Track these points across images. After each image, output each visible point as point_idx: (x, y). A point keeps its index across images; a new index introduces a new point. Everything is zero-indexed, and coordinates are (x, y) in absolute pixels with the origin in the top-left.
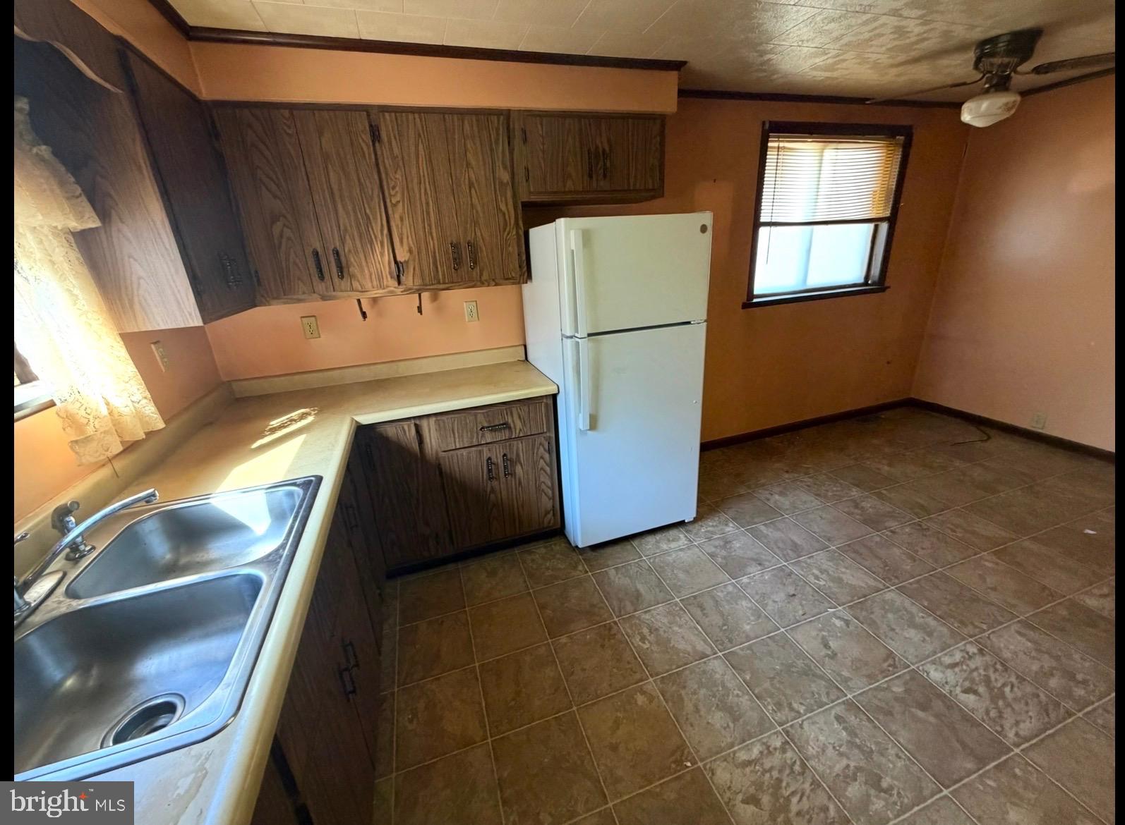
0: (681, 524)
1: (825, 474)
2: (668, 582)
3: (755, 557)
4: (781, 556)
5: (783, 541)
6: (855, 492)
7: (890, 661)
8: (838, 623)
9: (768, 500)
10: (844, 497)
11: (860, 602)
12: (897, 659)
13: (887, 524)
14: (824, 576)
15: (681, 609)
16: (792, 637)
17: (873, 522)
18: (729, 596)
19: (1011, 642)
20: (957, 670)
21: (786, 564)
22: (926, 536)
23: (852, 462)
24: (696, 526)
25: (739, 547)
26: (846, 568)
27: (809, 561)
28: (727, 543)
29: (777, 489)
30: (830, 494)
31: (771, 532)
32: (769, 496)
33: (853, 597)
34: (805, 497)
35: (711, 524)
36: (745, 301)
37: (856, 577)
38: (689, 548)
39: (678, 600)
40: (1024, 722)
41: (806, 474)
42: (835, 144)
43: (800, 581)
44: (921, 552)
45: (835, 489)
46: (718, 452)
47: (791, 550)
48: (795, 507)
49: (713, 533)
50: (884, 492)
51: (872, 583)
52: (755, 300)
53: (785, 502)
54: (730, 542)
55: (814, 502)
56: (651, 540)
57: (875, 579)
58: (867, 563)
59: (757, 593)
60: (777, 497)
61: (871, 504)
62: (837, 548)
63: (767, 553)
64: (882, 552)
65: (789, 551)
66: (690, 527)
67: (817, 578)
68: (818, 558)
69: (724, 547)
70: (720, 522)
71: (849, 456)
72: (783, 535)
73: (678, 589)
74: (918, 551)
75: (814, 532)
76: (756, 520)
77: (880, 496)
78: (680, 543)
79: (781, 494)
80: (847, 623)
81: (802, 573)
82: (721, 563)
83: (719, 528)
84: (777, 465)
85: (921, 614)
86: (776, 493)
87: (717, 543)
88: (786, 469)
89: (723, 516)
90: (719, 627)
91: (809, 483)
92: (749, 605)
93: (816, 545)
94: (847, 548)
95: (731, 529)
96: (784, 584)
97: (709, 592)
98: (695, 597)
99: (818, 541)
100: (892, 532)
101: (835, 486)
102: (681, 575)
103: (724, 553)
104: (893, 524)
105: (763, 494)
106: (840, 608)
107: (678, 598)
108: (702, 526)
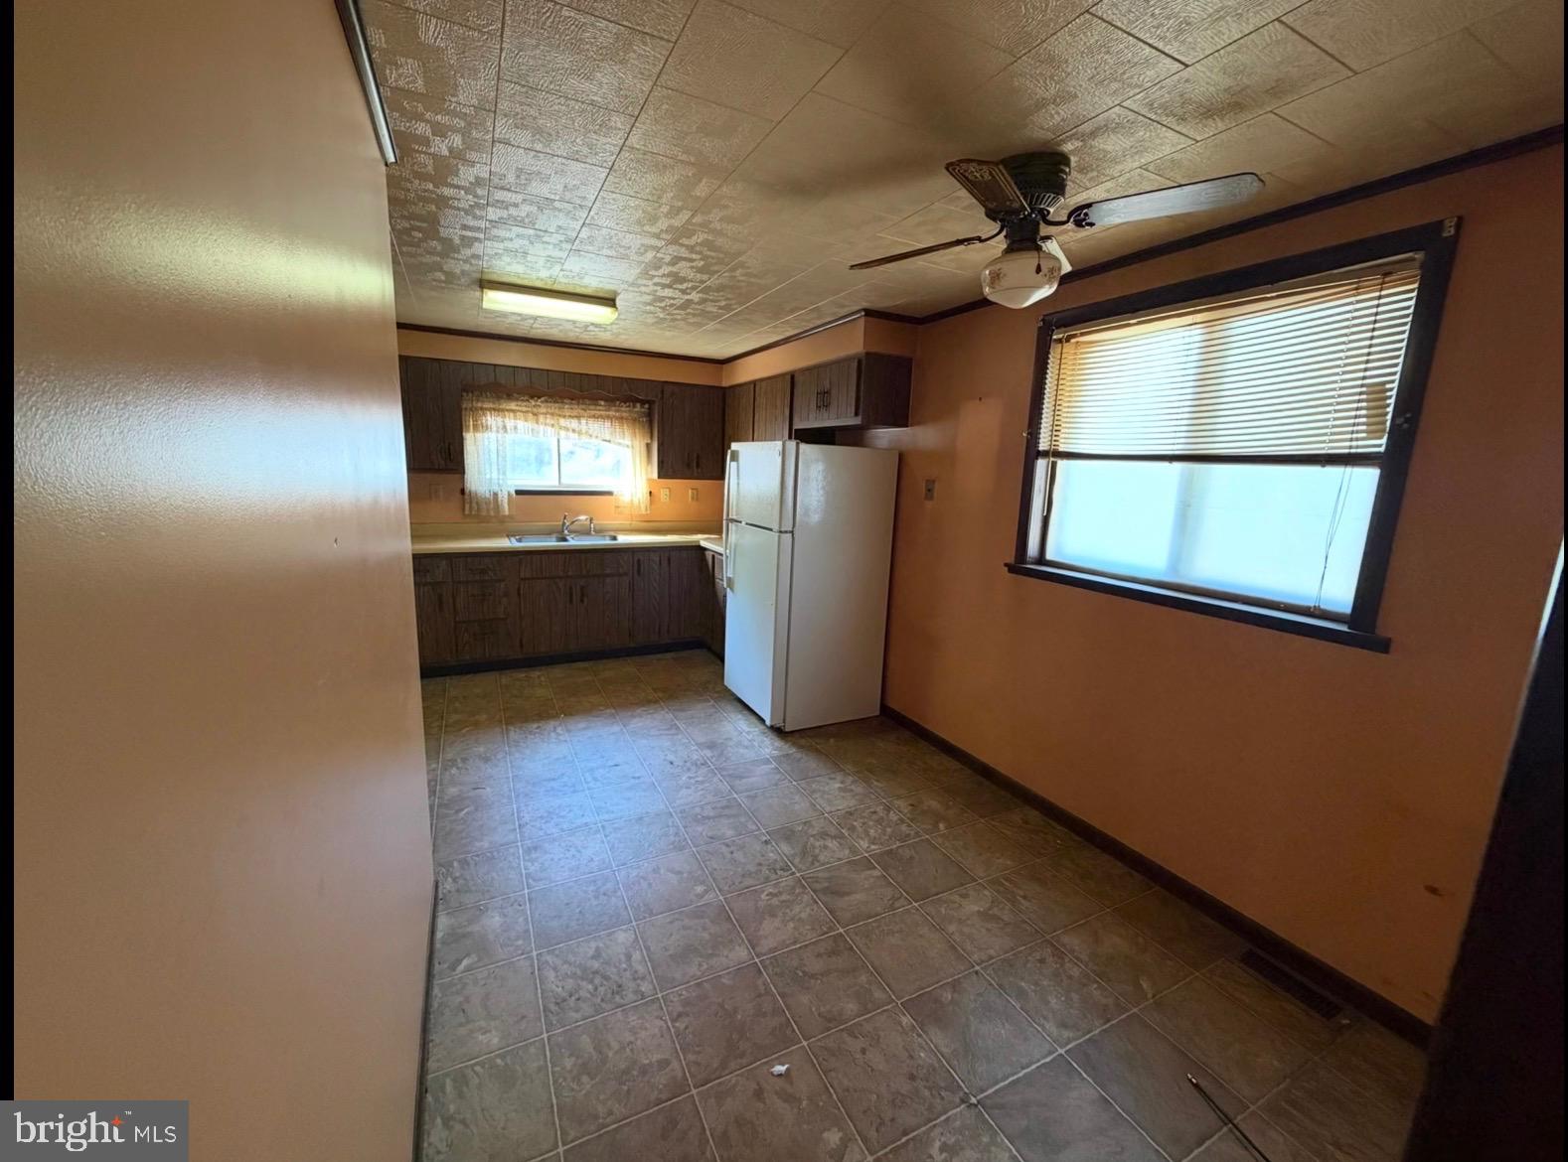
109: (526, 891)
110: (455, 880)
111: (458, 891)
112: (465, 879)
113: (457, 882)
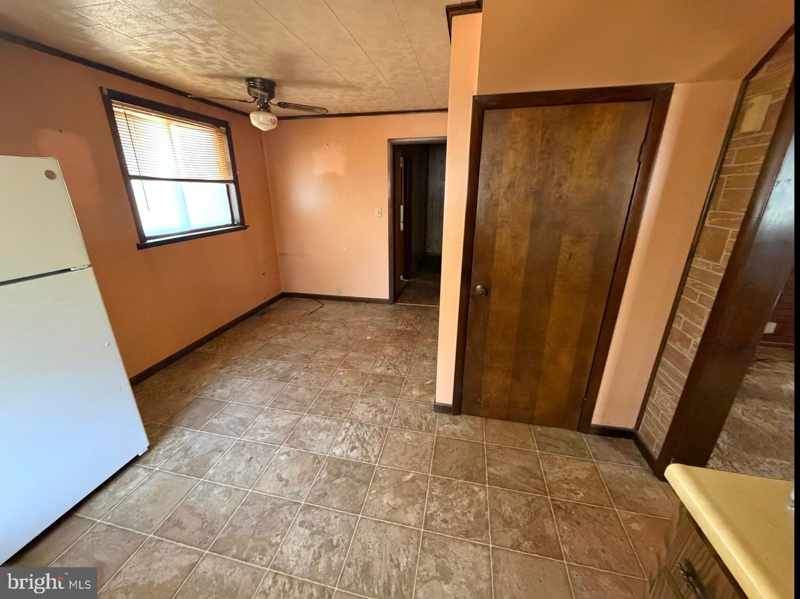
0: (136, 459)
1: (248, 359)
2: (135, 525)
3: (215, 447)
4: (234, 434)
5: (233, 423)
6: (269, 363)
7: (317, 461)
8: (283, 458)
9: (213, 396)
10: (263, 369)
11: (291, 435)
12: (319, 457)
13: (292, 375)
14: (267, 431)
15: (158, 541)
16: (258, 491)
17: (284, 378)
18: (201, 495)
19: (360, 410)
20: (345, 441)
21: (239, 438)
22: (312, 372)
23: (262, 344)
24: (154, 452)
25: (200, 447)
26: (278, 417)
27: (254, 426)
28: (187, 450)
29: (218, 385)
30: (255, 371)
31: (222, 420)
32: (213, 393)
33: (287, 434)
34: (240, 381)
35: (167, 442)
36: (139, 243)
37: (284, 420)
38: (151, 478)
39: (152, 535)
40: (375, 447)
41: (235, 364)
42: (177, 122)
43: (252, 445)
44: (313, 383)
45: (257, 366)
46: (158, 375)
47: (240, 425)
48: (235, 392)
49: (171, 450)
50: (285, 355)
51: (294, 418)
52: (148, 241)
53: (226, 392)
54: (190, 447)
55: (246, 382)
56: (103, 496)
57: (295, 414)
58: (288, 407)
59: (224, 476)
60: (219, 391)
61: (280, 367)
62: (270, 406)
63: (222, 439)
64: (294, 395)
65: (239, 427)
66: (148, 457)
67: (263, 435)
68: (259, 420)
69: (186, 456)
70: (176, 437)
71: (260, 340)
72: (231, 418)
73: (148, 525)
74: (310, 383)
75: (252, 404)
76: (208, 417)
77: (284, 359)
78: (140, 479)
79: (222, 387)
80: (288, 454)
81: (252, 438)
82: (186, 471)
83: (177, 442)
84: (214, 366)
85: (323, 421)
86: (218, 388)
87: (178, 456)
88: (221, 366)
89: (177, 429)
90: (200, 528)
91: (240, 370)
92: (220, 490)
93: (256, 412)
94: (275, 403)
95: (188, 436)
96: (243, 455)
97: (181, 505)
98: (169, 520)
99: (256, 409)
100: (296, 379)
101: (257, 364)
102: (149, 509)
103: (187, 461)
104: (294, 374)
105: (208, 394)
106: (281, 447)
107: (151, 534)
108: (159, 449)
109: (399, 399)
110: (426, 419)
111: (426, 412)
112: (421, 417)
113: (425, 416)
